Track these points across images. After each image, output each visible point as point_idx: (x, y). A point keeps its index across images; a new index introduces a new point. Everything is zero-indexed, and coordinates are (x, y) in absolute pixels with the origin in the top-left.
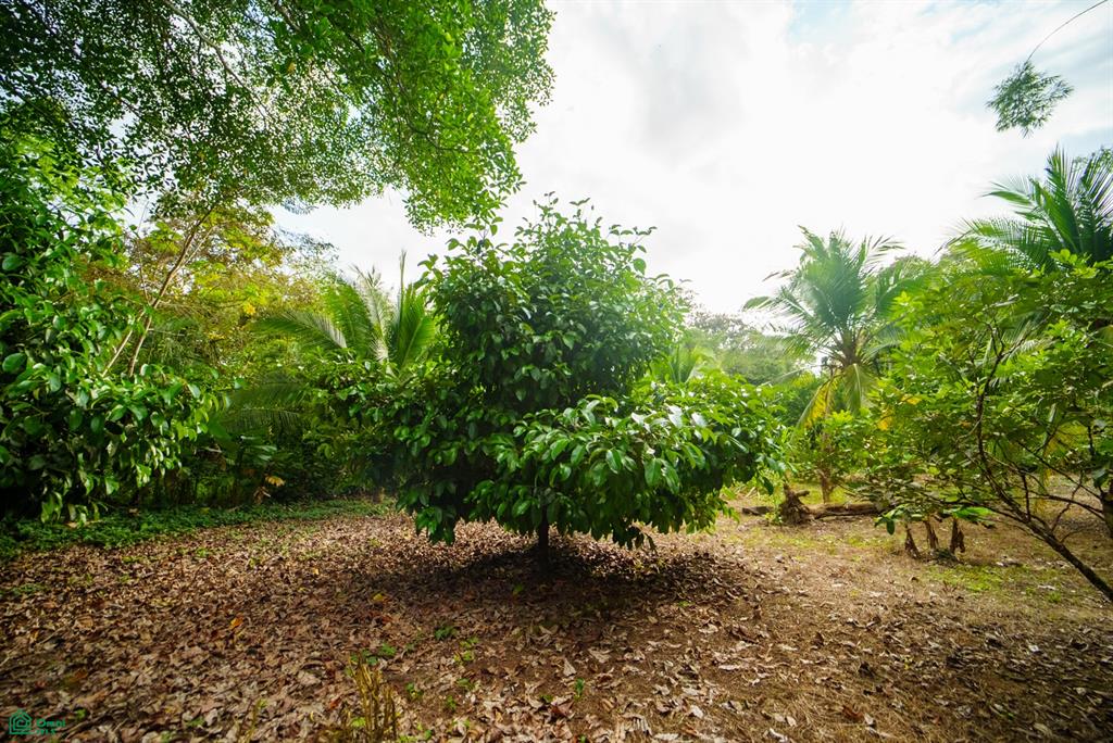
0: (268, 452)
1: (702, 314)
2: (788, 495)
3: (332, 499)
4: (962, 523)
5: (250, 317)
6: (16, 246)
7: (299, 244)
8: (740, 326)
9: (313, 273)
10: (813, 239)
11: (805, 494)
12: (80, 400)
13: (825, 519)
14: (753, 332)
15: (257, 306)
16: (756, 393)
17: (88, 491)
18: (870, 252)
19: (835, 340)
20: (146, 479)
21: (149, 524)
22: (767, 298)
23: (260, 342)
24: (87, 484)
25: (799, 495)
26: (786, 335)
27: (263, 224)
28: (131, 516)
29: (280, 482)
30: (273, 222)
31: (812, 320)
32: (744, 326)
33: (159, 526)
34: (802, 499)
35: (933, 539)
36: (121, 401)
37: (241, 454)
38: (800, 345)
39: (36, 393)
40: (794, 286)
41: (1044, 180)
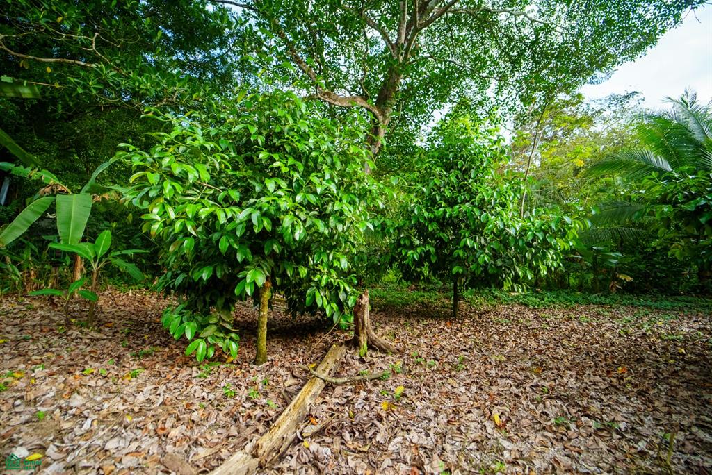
0: (615, 258)
3: (681, 295)
5: (580, 168)
6: (473, 166)
7: (607, 104)
9: (622, 121)
12: (512, 231)
15: (584, 159)
17: (521, 277)
20: (545, 273)
21: (548, 298)
23: (590, 184)
24: (520, 274)
27: (577, 103)
28: (537, 292)
29: (629, 279)
30: (583, 98)
33: (554, 300)
36: (530, 230)
37: (595, 258)
39: (495, 230)
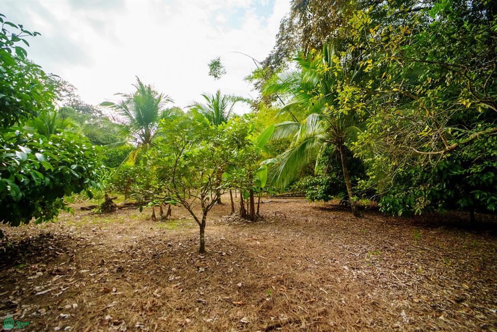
1: (77, 101)
2: (106, 199)
4: (172, 206)
8: (100, 114)
10: (141, 84)
11: (115, 198)
13: (123, 209)
14: (107, 119)
16: (92, 148)
18: (163, 100)
19: (142, 131)
22: (114, 104)
25: (112, 199)
26: (120, 124)
31: (134, 120)
32: (102, 115)
34: (113, 201)
35: (162, 212)
38: (126, 130)
40: (128, 102)
41: (215, 97)
